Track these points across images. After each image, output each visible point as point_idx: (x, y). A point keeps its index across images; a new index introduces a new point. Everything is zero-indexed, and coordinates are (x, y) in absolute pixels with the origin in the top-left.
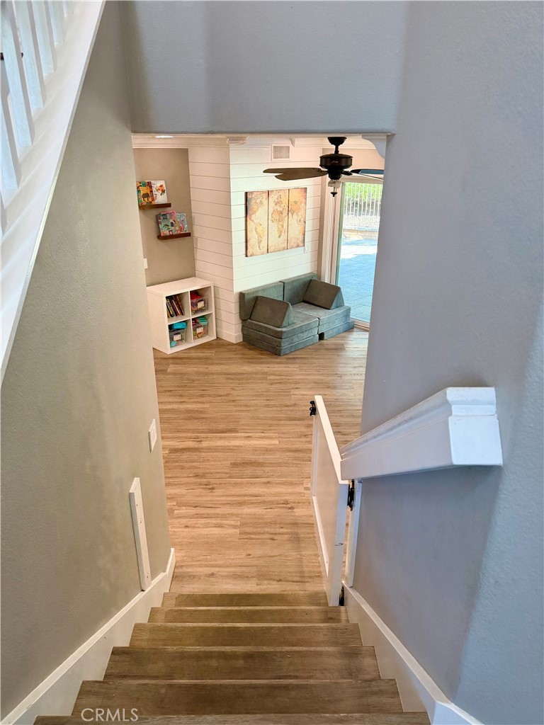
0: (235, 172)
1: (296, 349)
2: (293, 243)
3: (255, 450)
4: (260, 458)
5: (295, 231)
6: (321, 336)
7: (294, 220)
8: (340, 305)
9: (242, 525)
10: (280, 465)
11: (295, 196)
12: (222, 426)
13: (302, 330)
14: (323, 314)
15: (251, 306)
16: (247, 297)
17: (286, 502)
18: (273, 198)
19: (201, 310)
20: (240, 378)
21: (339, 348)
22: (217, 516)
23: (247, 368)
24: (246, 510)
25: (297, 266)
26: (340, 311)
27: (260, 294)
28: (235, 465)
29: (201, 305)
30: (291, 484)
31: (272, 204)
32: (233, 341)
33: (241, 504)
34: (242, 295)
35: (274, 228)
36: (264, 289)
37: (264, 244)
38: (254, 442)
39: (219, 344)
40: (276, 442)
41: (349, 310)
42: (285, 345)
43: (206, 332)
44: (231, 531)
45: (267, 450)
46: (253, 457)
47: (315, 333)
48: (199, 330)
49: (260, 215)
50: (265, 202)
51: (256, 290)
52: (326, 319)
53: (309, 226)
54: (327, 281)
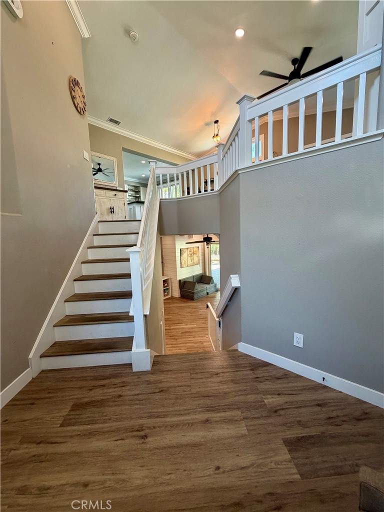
0: (177, 243)
1: (199, 298)
2: (196, 263)
3: (189, 328)
4: (191, 330)
5: (196, 260)
6: (208, 293)
7: (195, 256)
8: (213, 283)
9: (187, 349)
10: (198, 332)
11: (195, 249)
12: (177, 322)
13: (201, 291)
14: (208, 286)
15: (183, 284)
16: (182, 281)
17: (201, 342)
18: (189, 250)
19: (166, 286)
20: (181, 308)
21: (214, 297)
22: (178, 347)
23: (183, 305)
24: (188, 345)
25: (198, 271)
26: (213, 285)
27: (186, 280)
28: (182, 333)
29: (166, 285)
30: (202, 337)
31: (188, 252)
32: (178, 297)
33: (186, 343)
34: (180, 281)
35: (189, 259)
36: (187, 278)
37: (186, 264)
38: (188, 326)
39: (172, 298)
40: (195, 325)
41: (216, 284)
42: (195, 297)
43: (168, 295)
44: (184, 350)
45: (192, 328)
46: (189, 330)
47: (205, 292)
48: (166, 294)
49: (185, 255)
50: (186, 251)
51: (185, 279)
52: (209, 288)
53: (200, 258)
54: (208, 275)
